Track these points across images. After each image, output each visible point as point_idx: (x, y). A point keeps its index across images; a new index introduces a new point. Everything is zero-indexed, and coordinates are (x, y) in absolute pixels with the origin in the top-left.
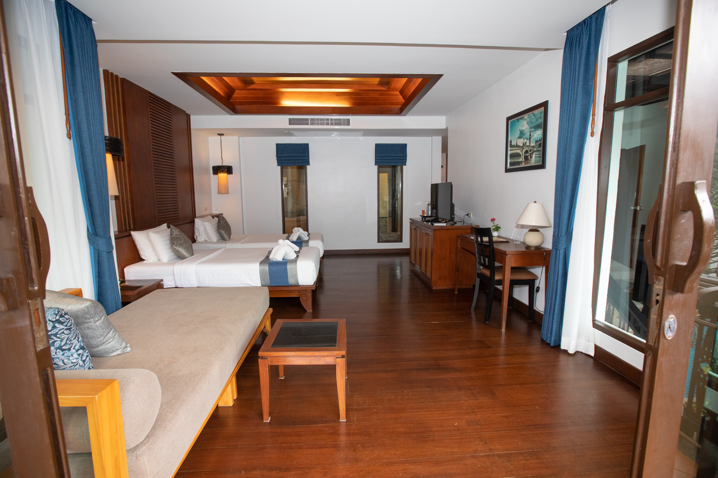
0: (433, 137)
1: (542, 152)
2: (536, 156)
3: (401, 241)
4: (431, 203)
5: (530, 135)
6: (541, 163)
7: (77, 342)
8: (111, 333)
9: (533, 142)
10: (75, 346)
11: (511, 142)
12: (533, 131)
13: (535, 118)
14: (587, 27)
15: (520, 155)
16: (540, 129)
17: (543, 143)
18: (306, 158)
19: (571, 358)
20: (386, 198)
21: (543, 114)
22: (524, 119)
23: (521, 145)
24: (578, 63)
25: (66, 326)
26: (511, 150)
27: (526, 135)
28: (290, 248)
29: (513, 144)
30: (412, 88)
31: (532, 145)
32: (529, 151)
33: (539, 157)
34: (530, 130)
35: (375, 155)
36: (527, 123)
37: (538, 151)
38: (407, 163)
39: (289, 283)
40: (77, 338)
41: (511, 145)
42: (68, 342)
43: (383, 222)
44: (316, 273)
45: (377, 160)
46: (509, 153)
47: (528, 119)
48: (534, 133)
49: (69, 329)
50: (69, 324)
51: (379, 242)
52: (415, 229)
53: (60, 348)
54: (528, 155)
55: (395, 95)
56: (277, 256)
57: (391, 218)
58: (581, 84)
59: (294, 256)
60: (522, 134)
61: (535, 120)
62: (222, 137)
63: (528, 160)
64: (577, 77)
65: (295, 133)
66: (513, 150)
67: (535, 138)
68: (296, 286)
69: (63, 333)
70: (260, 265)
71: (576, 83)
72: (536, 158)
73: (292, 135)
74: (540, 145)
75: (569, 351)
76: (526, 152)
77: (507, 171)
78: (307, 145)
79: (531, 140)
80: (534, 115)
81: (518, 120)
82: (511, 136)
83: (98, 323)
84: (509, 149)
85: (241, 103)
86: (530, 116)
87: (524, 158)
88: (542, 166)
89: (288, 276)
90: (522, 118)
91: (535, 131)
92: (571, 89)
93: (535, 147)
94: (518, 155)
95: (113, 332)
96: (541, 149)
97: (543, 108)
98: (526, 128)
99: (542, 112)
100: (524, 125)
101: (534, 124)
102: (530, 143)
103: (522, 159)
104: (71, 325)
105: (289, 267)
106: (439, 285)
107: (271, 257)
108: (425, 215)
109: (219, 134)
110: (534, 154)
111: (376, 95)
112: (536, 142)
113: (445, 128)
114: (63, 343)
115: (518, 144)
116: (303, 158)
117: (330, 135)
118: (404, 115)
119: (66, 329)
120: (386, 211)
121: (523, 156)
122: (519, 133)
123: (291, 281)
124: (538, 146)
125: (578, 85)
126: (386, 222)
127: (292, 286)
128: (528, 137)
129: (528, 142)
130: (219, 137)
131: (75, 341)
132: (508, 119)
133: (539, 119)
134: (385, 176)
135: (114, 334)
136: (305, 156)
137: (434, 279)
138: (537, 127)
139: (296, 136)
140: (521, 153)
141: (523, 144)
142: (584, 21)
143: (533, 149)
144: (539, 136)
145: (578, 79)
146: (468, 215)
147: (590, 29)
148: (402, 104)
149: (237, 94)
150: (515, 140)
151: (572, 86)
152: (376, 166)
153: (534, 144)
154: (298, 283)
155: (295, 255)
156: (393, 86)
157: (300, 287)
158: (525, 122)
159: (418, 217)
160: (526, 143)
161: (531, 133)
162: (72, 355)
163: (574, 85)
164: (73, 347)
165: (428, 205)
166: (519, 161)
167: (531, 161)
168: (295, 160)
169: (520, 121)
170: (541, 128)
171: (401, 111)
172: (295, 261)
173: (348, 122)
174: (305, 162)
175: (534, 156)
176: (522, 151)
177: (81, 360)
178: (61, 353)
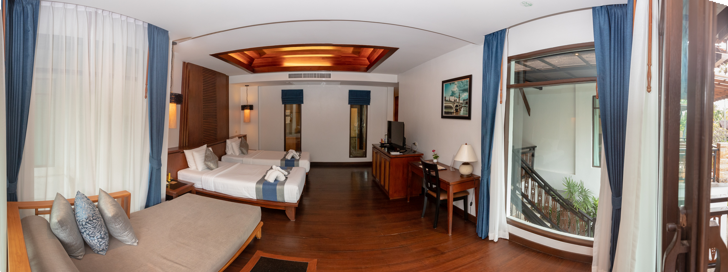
0: (388, 87)
1: (468, 108)
2: (464, 110)
3: (366, 157)
4: (387, 135)
5: (459, 95)
6: (467, 116)
7: (99, 235)
8: (126, 233)
9: (461, 100)
10: (97, 236)
11: (445, 97)
12: (461, 93)
13: (463, 84)
14: (495, 37)
15: (452, 108)
16: (466, 92)
17: (469, 102)
18: (301, 99)
19: (496, 245)
20: (356, 124)
21: (468, 83)
22: (455, 84)
23: (453, 101)
24: (490, 56)
25: (93, 226)
26: (445, 103)
27: (456, 94)
28: (280, 173)
29: (447, 99)
30: (376, 56)
31: (461, 102)
32: (459, 106)
33: (466, 111)
34: (459, 92)
35: (349, 97)
36: (457, 87)
37: (465, 107)
38: (370, 104)
39: (278, 200)
40: (100, 232)
41: (445, 100)
42: (93, 233)
43: (353, 140)
44: (300, 193)
45: (350, 101)
46: (444, 105)
47: (458, 84)
48: (462, 94)
49: (95, 228)
50: (95, 225)
51: (350, 157)
52: (376, 153)
53: (88, 234)
54: (458, 108)
55: (365, 60)
56: (271, 178)
57: (359, 139)
58: (493, 68)
59: (282, 178)
60: (453, 94)
61: (463, 86)
62: (248, 87)
63: (458, 112)
64: (490, 64)
65: (294, 83)
66: (447, 103)
67: (463, 97)
68: (283, 202)
69: (90, 228)
70: (256, 184)
71: (490, 68)
72: (464, 112)
73: (291, 84)
74: (467, 103)
75: (494, 241)
76: (457, 106)
77: (443, 117)
78: (302, 91)
79: (460, 98)
80: (462, 82)
81: (450, 84)
82: (445, 94)
83: (117, 226)
84: (444, 102)
85: (259, 67)
86: (459, 83)
87: (455, 110)
88: (469, 118)
89: (276, 195)
90: (453, 83)
91: (463, 93)
92: (486, 71)
93: (463, 104)
94: (451, 108)
95: (128, 233)
96: (467, 105)
97: (469, 79)
98: (456, 90)
99: (468, 82)
100: (455, 87)
101: (462, 88)
102: (459, 101)
103: (453, 110)
104: (96, 226)
105: (278, 187)
106: (394, 196)
107: (266, 178)
108: (383, 142)
109: (246, 86)
110: (462, 108)
111: (351, 60)
112: (464, 100)
113: (397, 82)
114: (90, 233)
115: (450, 100)
116: (299, 99)
117: (320, 84)
118: (370, 73)
119: (92, 227)
120: (356, 133)
121: (454, 109)
122: (451, 92)
123: (279, 199)
124: (465, 104)
125: (491, 69)
126: (356, 140)
127: (280, 202)
128: (458, 96)
129: (458, 100)
130: (246, 87)
131: (98, 234)
132: (444, 82)
133: (466, 86)
134: (355, 110)
135: (128, 234)
136: (300, 98)
137: (391, 193)
138: (464, 91)
139: (294, 85)
140: (453, 106)
141: (454, 100)
142: (493, 33)
143: (462, 105)
144: (466, 97)
145: (491, 65)
146: (414, 144)
147: (497, 38)
148: (368, 65)
149: (256, 62)
150: (448, 96)
151: (487, 69)
152: (349, 105)
153: (462, 102)
154: (284, 201)
155: (284, 178)
156: (362, 54)
157: (286, 204)
158: (456, 86)
159: (377, 142)
160: (456, 100)
161: (460, 94)
162: (94, 240)
163: (489, 68)
164: (96, 236)
165: (386, 135)
166: (452, 111)
167: (460, 113)
168: (293, 100)
169: (452, 84)
170: (468, 92)
171: (367, 69)
172: (283, 183)
173: (329, 76)
174: (300, 102)
175: (462, 110)
176: (454, 105)
177: (99, 244)
178: (89, 237)
